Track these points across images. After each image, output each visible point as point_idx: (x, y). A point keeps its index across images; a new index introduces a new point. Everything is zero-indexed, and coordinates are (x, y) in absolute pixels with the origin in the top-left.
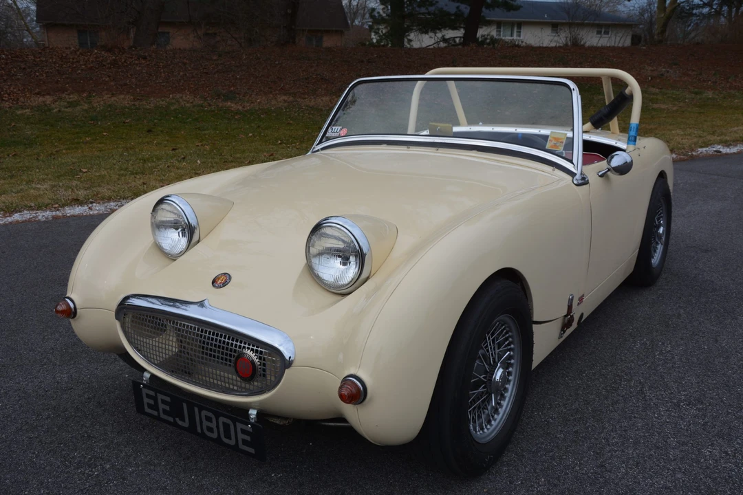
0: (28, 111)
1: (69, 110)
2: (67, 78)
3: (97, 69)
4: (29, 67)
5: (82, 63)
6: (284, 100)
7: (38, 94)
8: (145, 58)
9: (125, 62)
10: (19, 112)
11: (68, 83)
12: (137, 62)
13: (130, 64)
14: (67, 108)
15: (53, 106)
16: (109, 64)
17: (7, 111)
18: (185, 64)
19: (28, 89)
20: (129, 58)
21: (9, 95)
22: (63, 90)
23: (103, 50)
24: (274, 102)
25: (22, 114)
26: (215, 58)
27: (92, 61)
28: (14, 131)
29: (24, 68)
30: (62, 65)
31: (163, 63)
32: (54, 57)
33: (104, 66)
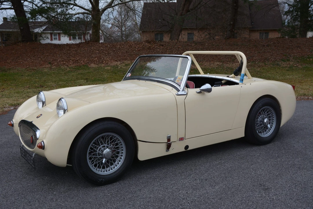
0: (109, 68)
1: (125, 67)
3: (142, 50)
5: (137, 48)
6: (217, 64)
7: (116, 61)
8: (163, 45)
10: (106, 68)
11: (128, 56)
12: (159, 47)
13: (156, 48)
14: (124, 66)
15: (119, 66)
16: (147, 48)
17: (102, 68)
18: (179, 48)
19: (113, 59)
20: (156, 45)
21: (106, 61)
22: (126, 59)
23: (147, 43)
24: (212, 65)
27: (141, 47)
28: (101, 75)
29: (115, 51)
30: (129, 49)
31: (169, 48)
32: (127, 46)
33: (145, 49)
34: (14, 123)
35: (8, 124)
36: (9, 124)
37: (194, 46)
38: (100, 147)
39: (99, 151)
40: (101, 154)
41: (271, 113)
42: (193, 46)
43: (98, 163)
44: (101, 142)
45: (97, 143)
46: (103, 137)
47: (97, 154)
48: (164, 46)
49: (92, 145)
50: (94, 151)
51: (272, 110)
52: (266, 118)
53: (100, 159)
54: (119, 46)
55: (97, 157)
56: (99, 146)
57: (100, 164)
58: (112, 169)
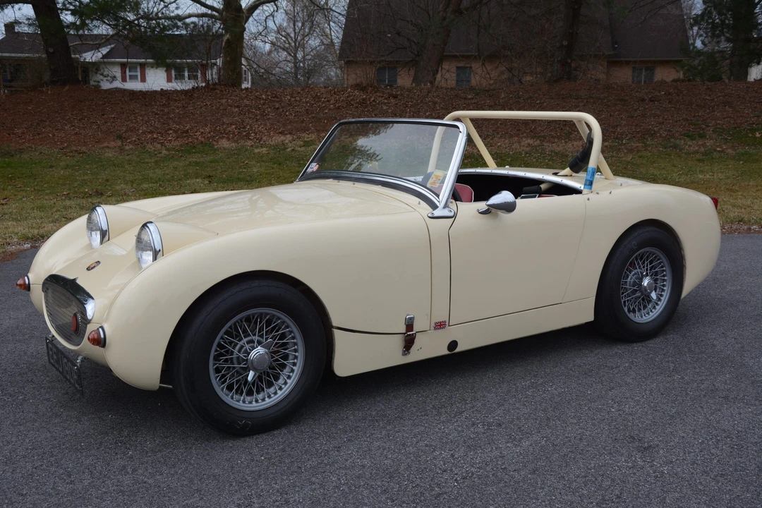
0: (264, 150)
1: (303, 149)
2: (313, 117)
3: (344, 108)
4: (282, 107)
5: (332, 102)
6: (529, 144)
7: (281, 133)
8: (395, 97)
9: (373, 101)
10: (256, 151)
11: (311, 123)
12: (386, 101)
13: (378, 104)
14: (300, 147)
15: (290, 145)
16: (357, 103)
17: (247, 150)
18: (435, 103)
19: (274, 129)
20: (379, 96)
21: (256, 134)
22: (305, 130)
23: (357, 89)
24: (516, 146)
25: (259, 152)
26: (470, 97)
27: (343, 101)
28: (245, 168)
29: (278, 108)
30: (313, 104)
31: (412, 102)
32: (309, 96)
33: (352, 105)
34: (31, 283)
35: (17, 285)
36: (20, 285)
37: (473, 99)
38: (241, 343)
39: (239, 351)
40: (244, 360)
41: (660, 263)
42: (470, 99)
43: (237, 382)
44: (245, 331)
45: (234, 334)
46: (248, 319)
47: (235, 361)
48: (399, 97)
49: (222, 338)
50: (227, 352)
51: (662, 256)
52: (647, 275)
53: (242, 371)
54: (289, 97)
55: (234, 368)
56: (240, 340)
57: (241, 384)
58: (269, 397)
